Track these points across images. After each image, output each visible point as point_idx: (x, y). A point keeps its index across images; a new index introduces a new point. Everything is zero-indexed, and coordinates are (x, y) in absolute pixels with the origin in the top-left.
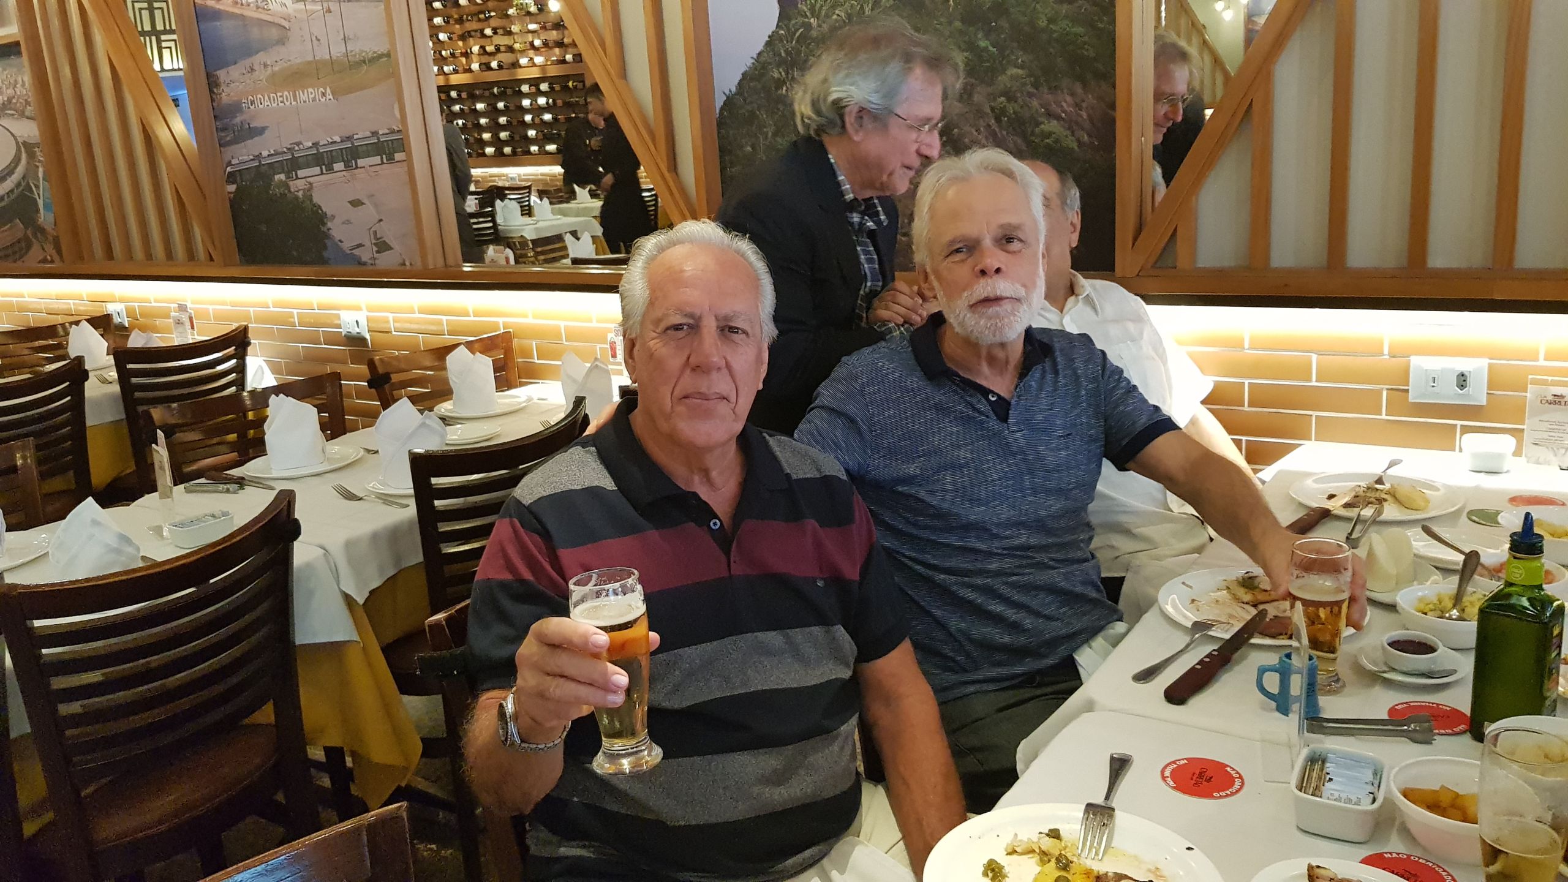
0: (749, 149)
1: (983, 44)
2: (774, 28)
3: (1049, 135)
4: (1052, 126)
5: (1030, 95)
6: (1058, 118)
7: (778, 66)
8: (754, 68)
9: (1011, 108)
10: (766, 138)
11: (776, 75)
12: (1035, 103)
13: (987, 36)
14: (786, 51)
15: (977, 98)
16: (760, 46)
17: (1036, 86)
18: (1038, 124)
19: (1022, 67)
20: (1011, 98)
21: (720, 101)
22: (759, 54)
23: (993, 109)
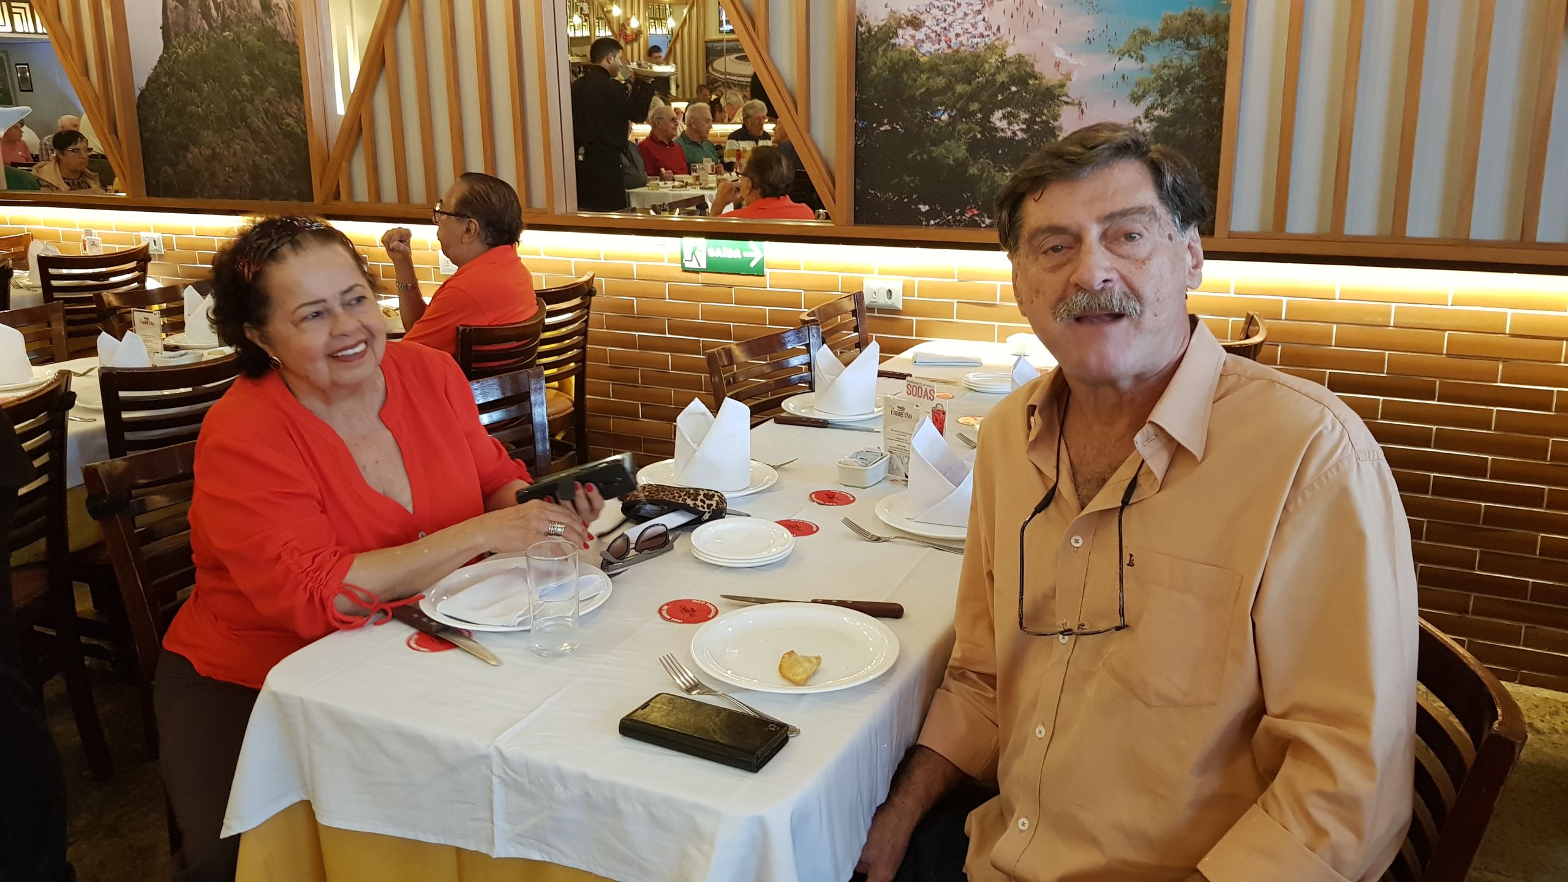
0: (153, 122)
1: (256, 72)
2: (161, 53)
3: (288, 125)
4: (289, 120)
5: (279, 103)
6: (292, 117)
7: (165, 75)
8: (152, 75)
9: (271, 109)
10: (161, 117)
11: (164, 80)
12: (281, 107)
13: (258, 68)
14: (168, 67)
15: (256, 102)
16: (155, 63)
17: (280, 98)
18: (284, 119)
19: (274, 87)
20: (270, 104)
21: (138, 93)
22: (156, 67)
23: (263, 108)
